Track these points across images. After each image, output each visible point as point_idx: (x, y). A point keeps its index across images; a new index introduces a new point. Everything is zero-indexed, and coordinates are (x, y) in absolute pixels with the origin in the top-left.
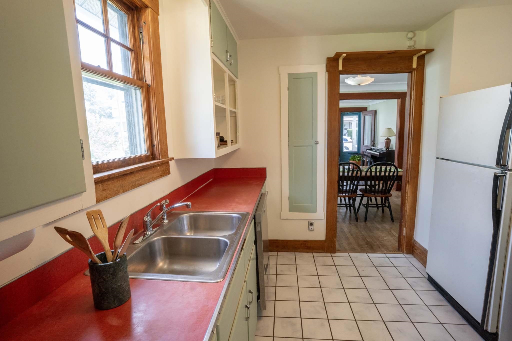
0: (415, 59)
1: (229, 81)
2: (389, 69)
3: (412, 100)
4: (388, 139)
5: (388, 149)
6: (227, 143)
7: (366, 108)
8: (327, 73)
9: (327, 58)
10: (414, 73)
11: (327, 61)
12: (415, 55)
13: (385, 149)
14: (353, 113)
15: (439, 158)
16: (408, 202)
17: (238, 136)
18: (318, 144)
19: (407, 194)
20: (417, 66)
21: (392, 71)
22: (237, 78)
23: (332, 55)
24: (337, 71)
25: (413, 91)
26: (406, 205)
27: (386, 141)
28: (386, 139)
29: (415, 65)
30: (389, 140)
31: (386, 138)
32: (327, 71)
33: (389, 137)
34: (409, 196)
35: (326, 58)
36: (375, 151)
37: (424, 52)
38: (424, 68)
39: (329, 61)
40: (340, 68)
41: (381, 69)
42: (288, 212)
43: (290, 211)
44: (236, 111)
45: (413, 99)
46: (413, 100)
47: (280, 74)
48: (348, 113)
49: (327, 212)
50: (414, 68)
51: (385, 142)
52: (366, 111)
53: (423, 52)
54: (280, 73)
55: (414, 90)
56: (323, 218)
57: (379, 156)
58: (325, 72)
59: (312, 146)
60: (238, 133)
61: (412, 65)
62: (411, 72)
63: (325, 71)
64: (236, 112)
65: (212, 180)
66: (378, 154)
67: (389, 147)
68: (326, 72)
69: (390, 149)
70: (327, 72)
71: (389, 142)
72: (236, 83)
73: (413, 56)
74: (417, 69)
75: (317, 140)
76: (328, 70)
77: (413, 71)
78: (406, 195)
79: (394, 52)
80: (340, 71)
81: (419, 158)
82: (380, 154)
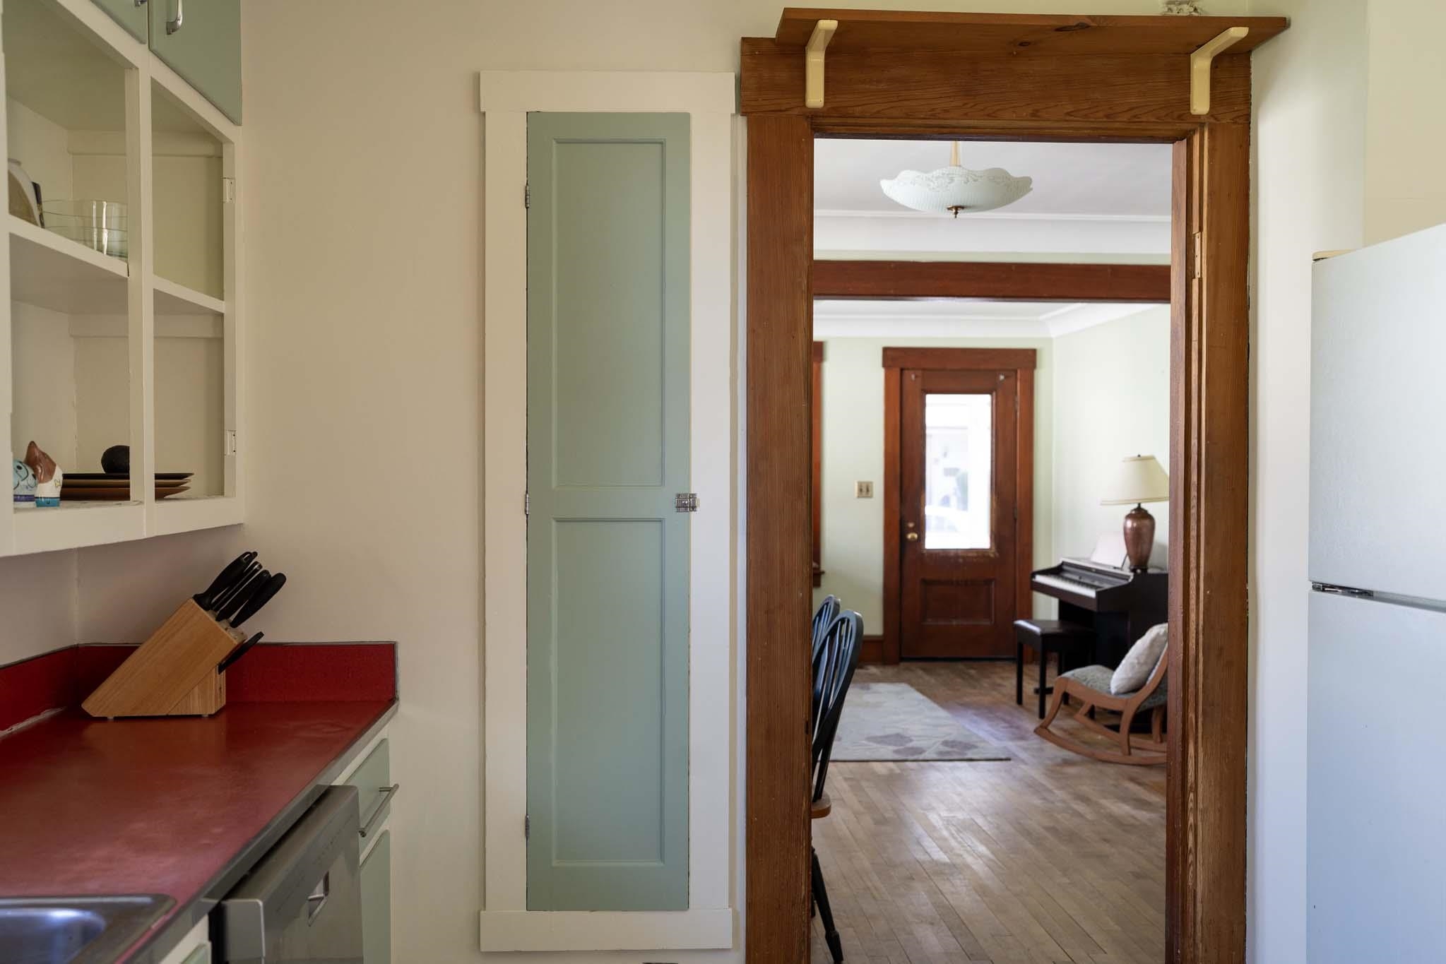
0: (1201, 66)
1: (159, 128)
2: (1068, 114)
3: (1195, 282)
4: (1140, 515)
5: (1144, 570)
6: (128, 486)
8: (742, 122)
9: (744, 39)
10: (1202, 142)
11: (743, 54)
12: (1199, 46)
13: (1127, 572)
15: (1322, 588)
16: (1199, 840)
17: (228, 452)
18: (693, 508)
19: (1192, 796)
20: (1211, 108)
21: (1088, 125)
22: (235, 121)
23: (769, 28)
24: (796, 112)
25: (1198, 235)
26: (1191, 858)
27: (1129, 524)
28: (1129, 516)
29: (1200, 104)
30: (1147, 522)
31: (1128, 512)
32: (744, 107)
33: (1144, 506)
34: (1205, 811)
35: (740, 39)
36: (1077, 578)
37: (1239, 33)
38: (1248, 117)
39: (752, 55)
40: (815, 96)
41: (1030, 111)
42: (525, 911)
43: (533, 904)
44: (223, 310)
45: (1198, 276)
46: (1200, 280)
47: (484, 114)
49: (750, 905)
50: (1199, 116)
51: (1125, 529)
53: (1232, 29)
54: (482, 110)
55: (1201, 229)
56: (729, 945)
57: (1093, 608)
58: (732, 115)
59: (660, 521)
60: (228, 436)
61: (1187, 102)
62: (1186, 136)
63: (734, 111)
64: (221, 315)
65: (53, 718)
66: (1091, 593)
67: (1147, 558)
68: (740, 117)
69: (1150, 571)
70: (743, 114)
71: (1145, 530)
72: (226, 150)
73: (1188, 54)
74: (1212, 120)
75: (689, 488)
76: (747, 105)
77: (1194, 131)
78: (1191, 805)
79: (1088, 22)
80: (814, 115)
81: (1245, 595)
82: (1098, 594)
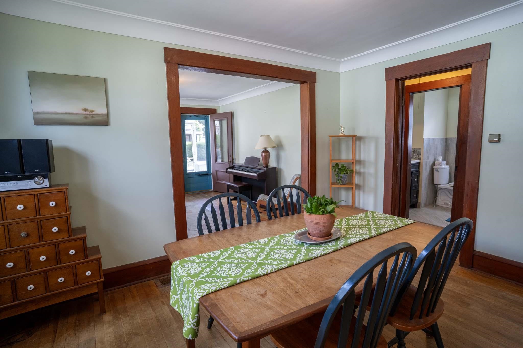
4: (266, 151)
5: (267, 167)
7: (216, 109)
14: (198, 116)
27: (263, 154)
28: (263, 152)
30: (268, 152)
33: (266, 149)
48: (191, 116)
52: (216, 113)
57: (257, 179)
66: (255, 175)
67: (268, 163)
69: (269, 167)
71: (267, 156)
82: (258, 175)
